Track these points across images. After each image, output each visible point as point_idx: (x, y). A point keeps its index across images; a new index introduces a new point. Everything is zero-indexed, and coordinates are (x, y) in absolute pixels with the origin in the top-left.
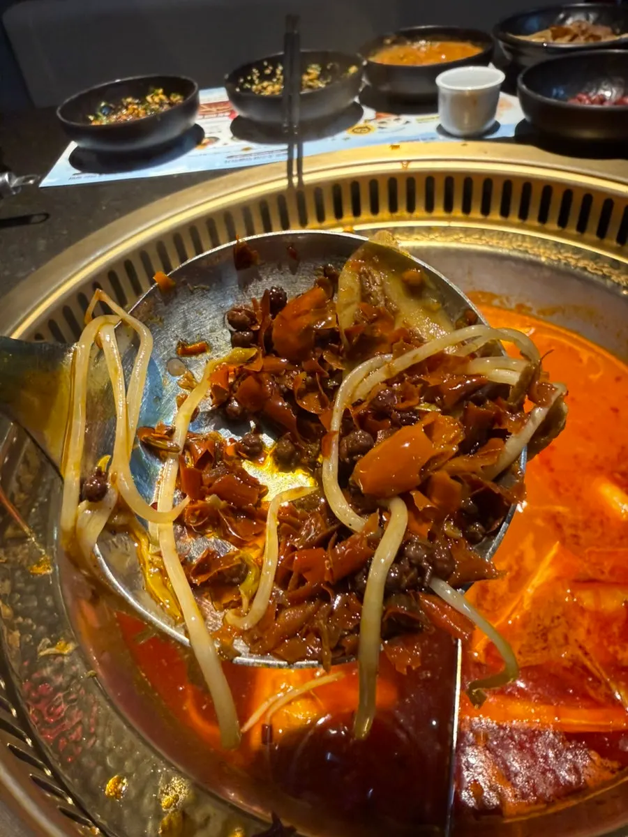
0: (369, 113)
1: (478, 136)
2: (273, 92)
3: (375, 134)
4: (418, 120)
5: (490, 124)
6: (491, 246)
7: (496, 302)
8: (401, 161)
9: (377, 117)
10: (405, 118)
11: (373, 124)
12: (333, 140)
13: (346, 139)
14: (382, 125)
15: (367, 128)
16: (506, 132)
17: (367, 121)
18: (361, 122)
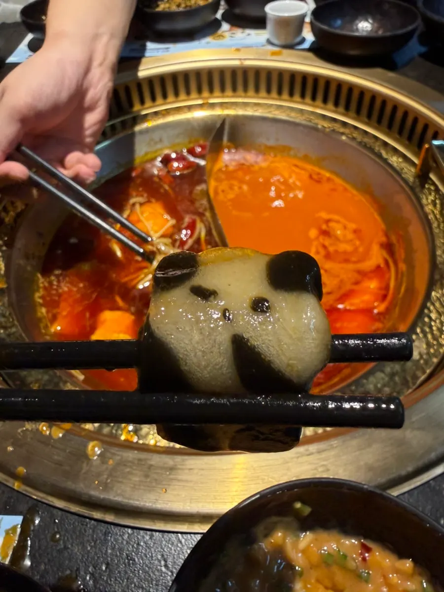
0: (225, 26)
1: (290, 47)
2: (164, 8)
3: (227, 40)
4: (255, 34)
5: (298, 39)
6: (291, 117)
7: (292, 153)
8: (240, 59)
9: (230, 30)
10: (248, 31)
11: (227, 34)
12: (199, 43)
13: (208, 43)
14: (233, 35)
15: (222, 36)
16: (306, 45)
17: (223, 32)
18: (220, 32)
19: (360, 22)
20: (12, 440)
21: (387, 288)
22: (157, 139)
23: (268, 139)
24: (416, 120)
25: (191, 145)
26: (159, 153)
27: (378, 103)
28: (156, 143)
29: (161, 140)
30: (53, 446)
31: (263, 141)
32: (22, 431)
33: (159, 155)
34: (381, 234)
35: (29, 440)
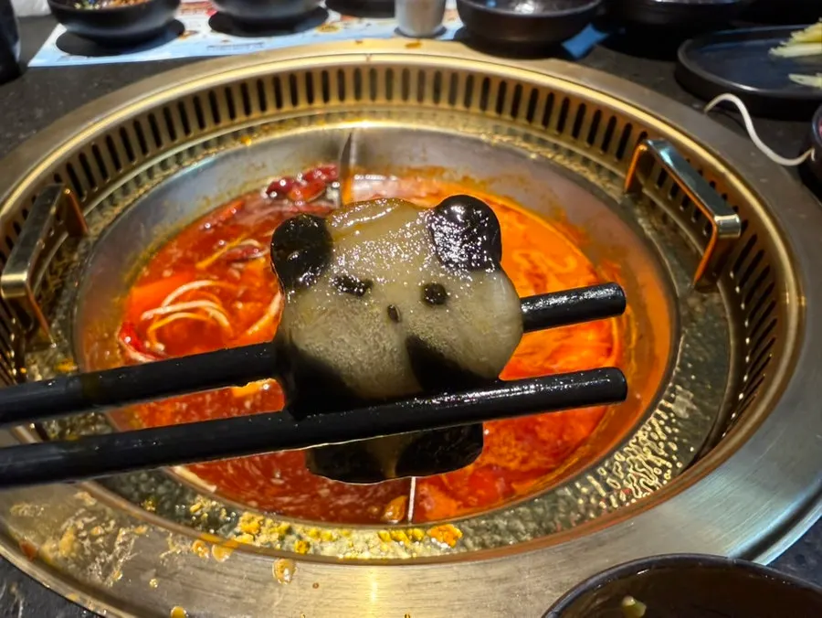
0: (334, 16)
3: (340, 32)
4: (378, 23)
5: (438, 29)
7: (446, 175)
8: (365, 55)
9: (342, 20)
10: (366, 21)
11: (339, 25)
12: (304, 36)
13: (315, 35)
14: (347, 26)
15: (332, 28)
16: (450, 35)
17: (333, 22)
18: (328, 22)
19: (517, 4)
20: (154, 570)
21: (609, 339)
22: (260, 164)
23: (411, 159)
24: (613, 121)
25: (308, 170)
26: (262, 182)
27: (558, 103)
28: (258, 169)
29: (264, 166)
30: (220, 573)
31: (406, 162)
32: (166, 556)
33: (263, 186)
34: (585, 271)
35: (180, 567)
